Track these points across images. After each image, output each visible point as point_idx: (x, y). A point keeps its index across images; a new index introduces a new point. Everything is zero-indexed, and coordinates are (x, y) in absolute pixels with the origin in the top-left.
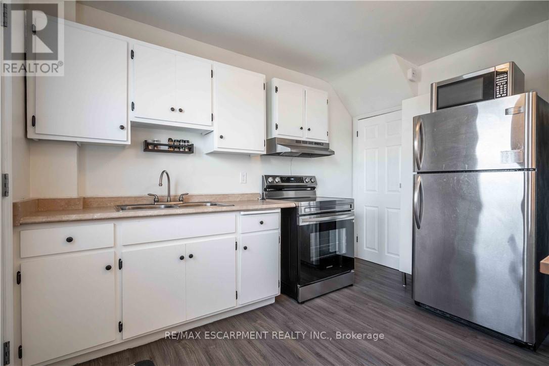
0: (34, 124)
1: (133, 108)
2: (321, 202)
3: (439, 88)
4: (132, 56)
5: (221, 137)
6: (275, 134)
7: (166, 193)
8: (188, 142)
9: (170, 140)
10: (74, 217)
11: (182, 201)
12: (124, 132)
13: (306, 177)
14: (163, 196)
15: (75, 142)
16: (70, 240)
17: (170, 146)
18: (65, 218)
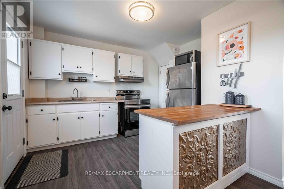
0: (31, 74)
1: (63, 68)
2: (142, 100)
3: (176, 57)
4: (63, 50)
5: (96, 76)
6: (119, 74)
7: (77, 97)
8: (85, 78)
9: (78, 77)
10: (43, 103)
11: (83, 99)
12: (60, 76)
13: (135, 91)
14: (76, 98)
15: (44, 79)
16: (42, 110)
17: (78, 80)
18: (40, 103)
